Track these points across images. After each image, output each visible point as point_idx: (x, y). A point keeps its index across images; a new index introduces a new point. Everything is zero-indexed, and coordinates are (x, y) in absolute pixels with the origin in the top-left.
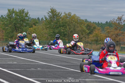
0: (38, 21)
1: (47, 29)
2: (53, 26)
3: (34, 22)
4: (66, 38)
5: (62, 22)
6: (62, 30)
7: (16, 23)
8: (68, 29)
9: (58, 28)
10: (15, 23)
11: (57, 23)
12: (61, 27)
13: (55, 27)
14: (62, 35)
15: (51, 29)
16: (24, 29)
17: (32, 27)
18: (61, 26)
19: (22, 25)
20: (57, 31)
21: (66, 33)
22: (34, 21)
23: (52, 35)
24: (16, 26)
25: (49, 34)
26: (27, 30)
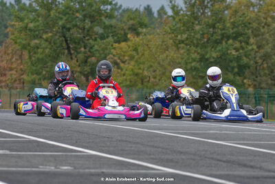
0: (146, 20)
1: (178, 49)
2: (198, 36)
3: (131, 22)
4: (245, 81)
5: (233, 23)
6: (234, 52)
7: (68, 26)
8: (255, 47)
9: (218, 42)
10: (63, 27)
11: (214, 27)
12: (231, 41)
13: (208, 39)
14: (233, 68)
15: (193, 49)
16: (96, 47)
17: (126, 40)
18: (228, 38)
19: (88, 33)
20: (214, 55)
21: (245, 60)
22: (131, 19)
23: (196, 69)
24: (68, 35)
25: (186, 63)
26: (107, 52)
